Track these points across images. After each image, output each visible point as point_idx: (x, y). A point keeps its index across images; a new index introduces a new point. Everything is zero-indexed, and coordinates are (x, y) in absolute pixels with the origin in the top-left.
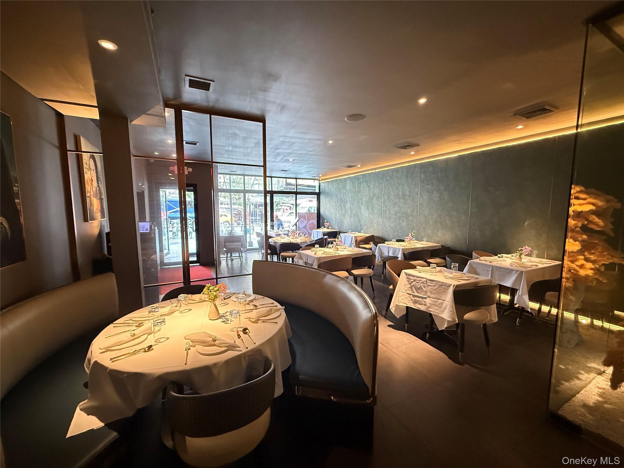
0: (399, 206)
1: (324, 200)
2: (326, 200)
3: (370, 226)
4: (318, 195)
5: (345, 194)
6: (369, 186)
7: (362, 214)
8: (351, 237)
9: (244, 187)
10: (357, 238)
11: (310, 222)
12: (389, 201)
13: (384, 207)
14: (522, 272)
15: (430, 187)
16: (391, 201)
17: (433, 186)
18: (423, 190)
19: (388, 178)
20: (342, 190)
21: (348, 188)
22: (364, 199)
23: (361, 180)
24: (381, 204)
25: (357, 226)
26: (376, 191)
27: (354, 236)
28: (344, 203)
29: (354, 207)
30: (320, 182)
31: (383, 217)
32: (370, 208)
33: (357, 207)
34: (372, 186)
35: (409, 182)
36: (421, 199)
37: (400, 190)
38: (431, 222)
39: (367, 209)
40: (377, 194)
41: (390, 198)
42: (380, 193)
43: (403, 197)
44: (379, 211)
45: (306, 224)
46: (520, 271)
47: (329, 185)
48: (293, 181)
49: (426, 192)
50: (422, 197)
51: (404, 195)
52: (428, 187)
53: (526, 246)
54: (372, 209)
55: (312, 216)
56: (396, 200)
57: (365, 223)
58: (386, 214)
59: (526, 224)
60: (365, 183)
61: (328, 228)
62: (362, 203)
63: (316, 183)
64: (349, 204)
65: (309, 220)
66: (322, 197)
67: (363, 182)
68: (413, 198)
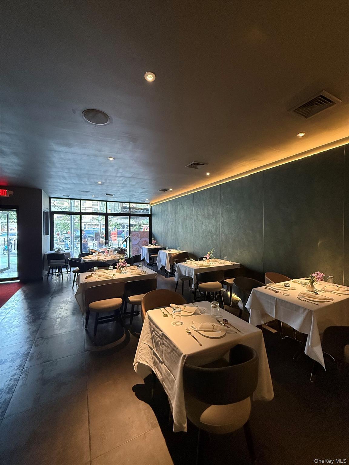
0: (205, 225)
1: (154, 221)
2: (156, 221)
3: (185, 244)
4: (150, 216)
5: (168, 215)
6: (184, 208)
7: (179, 233)
8: (166, 254)
9: (81, 210)
10: (172, 255)
11: (143, 240)
12: (198, 221)
13: (195, 227)
14: (311, 311)
15: (228, 207)
16: (199, 221)
17: (231, 206)
18: (223, 209)
19: (197, 200)
20: (165, 212)
21: (169, 210)
22: (180, 220)
23: (178, 203)
24: (192, 224)
25: (176, 244)
26: (189, 212)
27: (168, 253)
28: (167, 223)
29: (174, 227)
30: (152, 206)
31: (194, 235)
32: (184, 227)
33: (176, 226)
34: (185, 207)
35: (212, 203)
36: (222, 218)
37: (206, 211)
38: (231, 240)
39: (182, 229)
40: (189, 215)
41: (199, 219)
42: (191, 214)
43: (208, 217)
44: (191, 230)
45: (139, 242)
46: (309, 310)
47: (157, 208)
48: (127, 205)
49: (226, 211)
50: (223, 216)
51: (209, 215)
52: (227, 206)
53: (318, 272)
54: (186, 229)
55: (144, 235)
56: (203, 220)
57: (181, 241)
58: (196, 233)
59: (319, 243)
60: (180, 205)
61: (155, 245)
62: (179, 224)
63: (148, 207)
64: (170, 224)
65: (141, 238)
66: (153, 218)
67: (179, 204)
68: (216, 217)
